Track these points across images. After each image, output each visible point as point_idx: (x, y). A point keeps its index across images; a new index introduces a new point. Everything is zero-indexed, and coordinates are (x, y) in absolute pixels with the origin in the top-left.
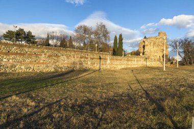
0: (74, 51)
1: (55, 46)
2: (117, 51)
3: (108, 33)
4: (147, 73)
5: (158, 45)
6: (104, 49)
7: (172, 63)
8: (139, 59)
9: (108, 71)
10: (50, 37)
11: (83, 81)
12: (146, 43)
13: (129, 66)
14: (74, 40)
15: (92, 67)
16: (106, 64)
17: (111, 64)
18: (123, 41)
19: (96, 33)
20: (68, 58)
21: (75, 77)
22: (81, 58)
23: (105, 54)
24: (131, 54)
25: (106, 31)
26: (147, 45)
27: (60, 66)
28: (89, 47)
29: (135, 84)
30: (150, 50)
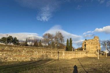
0: (43, 49)
1: (31, 46)
2: (69, 48)
3: (63, 38)
4: (87, 61)
5: (94, 44)
6: (61, 47)
7: (103, 54)
8: (82, 53)
9: (63, 60)
10: (28, 40)
11: (48, 66)
13: (76, 57)
14: (43, 42)
15: (53, 58)
16: (62, 56)
17: (66, 56)
18: (72, 42)
19: (56, 38)
20: (39, 53)
21: (43, 64)
22: (47, 52)
23: (62, 50)
24: (78, 49)
25: (62, 36)
26: (87, 44)
27: (34, 57)
28: (51, 46)
29: (80, 67)
30: (89, 47)
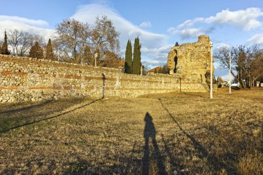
0: (56, 65)
2: (132, 66)
3: (115, 35)
4: (184, 103)
5: (199, 58)
6: (109, 61)
8: (168, 80)
9: (117, 101)
10: (9, 38)
11: (70, 121)
12: (180, 53)
13: (153, 92)
14: (56, 45)
15: (88, 93)
16: (113, 89)
17: (123, 88)
18: (141, 50)
19: (96, 35)
21: (56, 114)
22: (68, 77)
23: (112, 71)
24: (155, 71)
25: (112, 31)
26: (181, 57)
27: (27, 91)
28: (82, 59)
30: (186, 65)
